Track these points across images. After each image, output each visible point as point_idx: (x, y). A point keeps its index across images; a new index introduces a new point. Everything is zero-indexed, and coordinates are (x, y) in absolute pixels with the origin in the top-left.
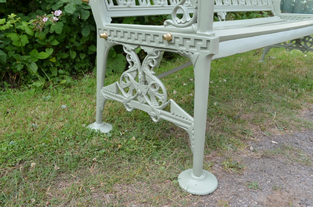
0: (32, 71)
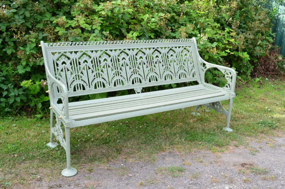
0: (39, 107)
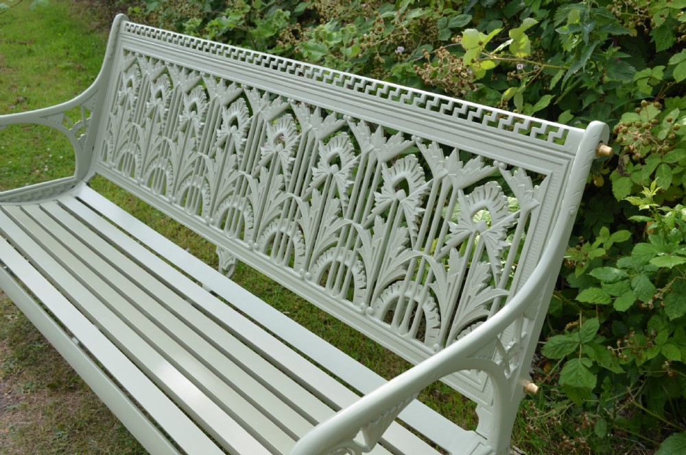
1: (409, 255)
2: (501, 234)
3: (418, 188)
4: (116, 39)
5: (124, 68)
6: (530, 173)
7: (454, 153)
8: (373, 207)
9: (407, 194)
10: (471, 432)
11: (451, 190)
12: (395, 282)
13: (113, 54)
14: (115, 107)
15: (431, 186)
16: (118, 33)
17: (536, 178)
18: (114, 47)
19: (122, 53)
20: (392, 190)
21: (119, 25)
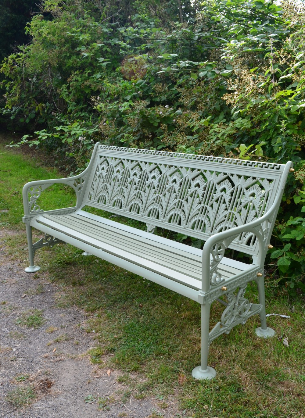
1: (227, 213)
2: (259, 200)
3: (229, 190)
4: (96, 152)
5: (100, 163)
6: (268, 180)
7: (242, 177)
8: (213, 198)
9: (226, 192)
10: (251, 265)
11: (242, 189)
12: (221, 222)
13: (94, 158)
14: (95, 178)
15: (234, 189)
16: (97, 149)
17: (270, 181)
18: (95, 155)
19: (99, 157)
20: (220, 192)
21: (97, 147)
